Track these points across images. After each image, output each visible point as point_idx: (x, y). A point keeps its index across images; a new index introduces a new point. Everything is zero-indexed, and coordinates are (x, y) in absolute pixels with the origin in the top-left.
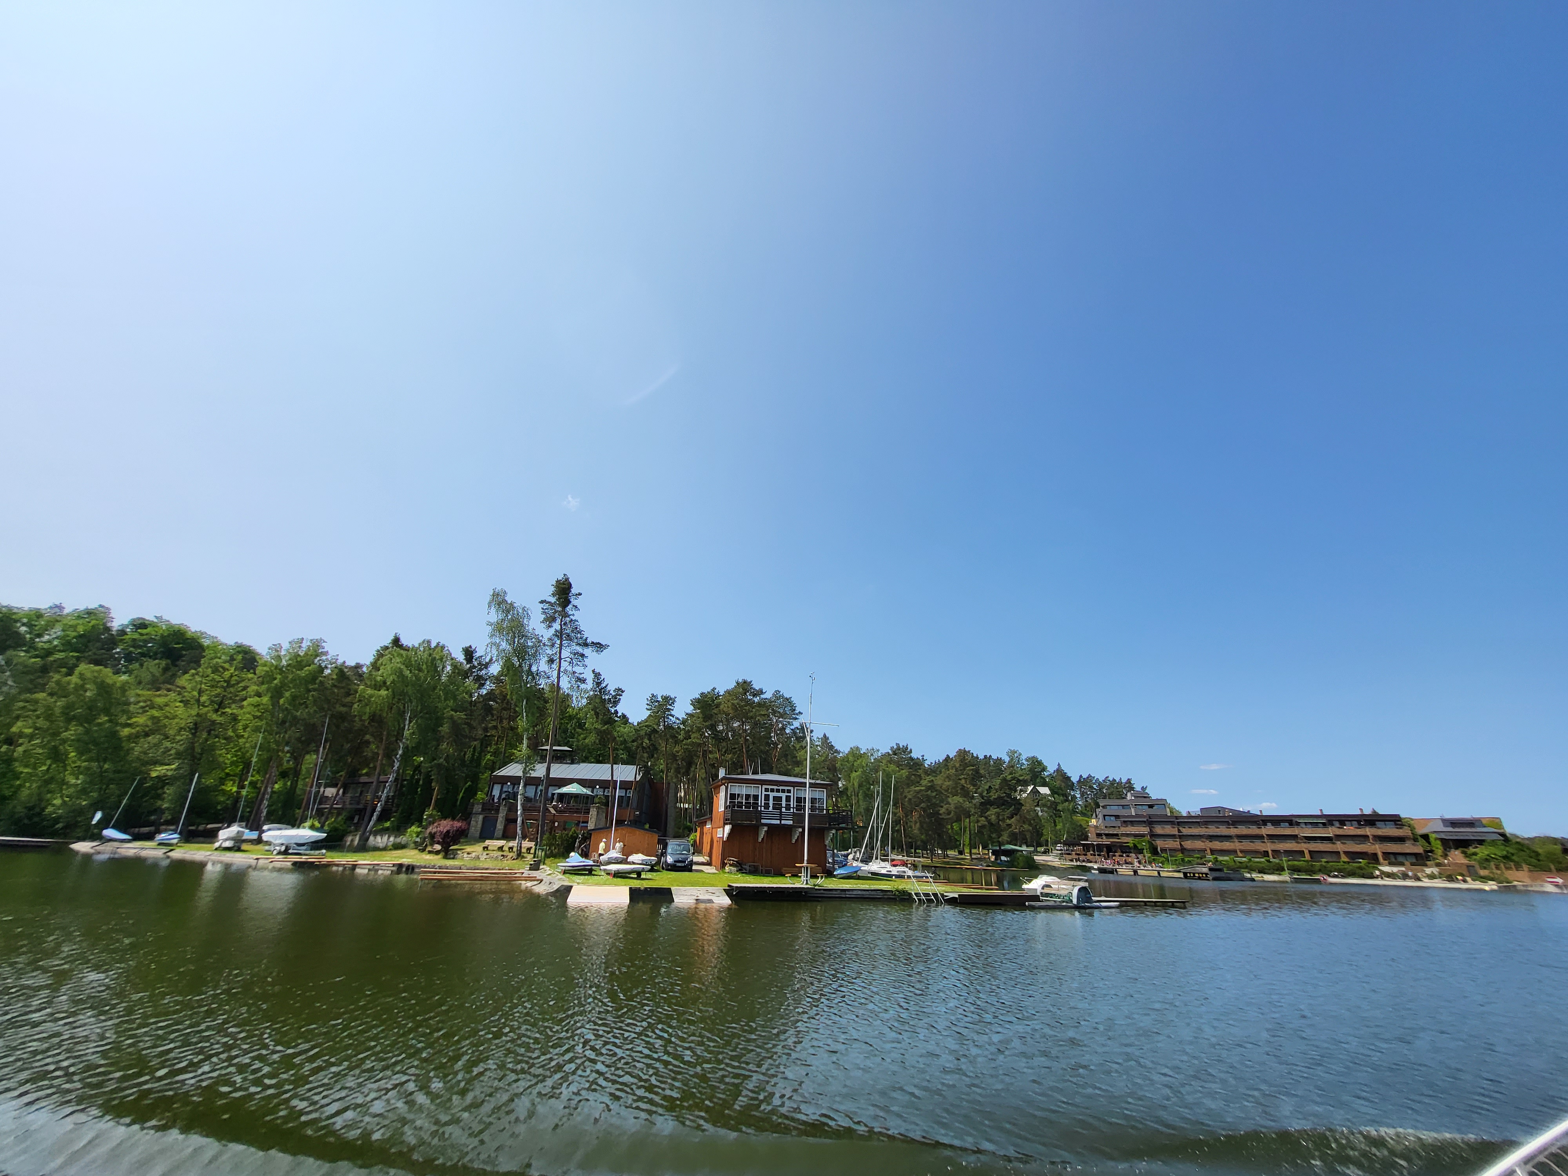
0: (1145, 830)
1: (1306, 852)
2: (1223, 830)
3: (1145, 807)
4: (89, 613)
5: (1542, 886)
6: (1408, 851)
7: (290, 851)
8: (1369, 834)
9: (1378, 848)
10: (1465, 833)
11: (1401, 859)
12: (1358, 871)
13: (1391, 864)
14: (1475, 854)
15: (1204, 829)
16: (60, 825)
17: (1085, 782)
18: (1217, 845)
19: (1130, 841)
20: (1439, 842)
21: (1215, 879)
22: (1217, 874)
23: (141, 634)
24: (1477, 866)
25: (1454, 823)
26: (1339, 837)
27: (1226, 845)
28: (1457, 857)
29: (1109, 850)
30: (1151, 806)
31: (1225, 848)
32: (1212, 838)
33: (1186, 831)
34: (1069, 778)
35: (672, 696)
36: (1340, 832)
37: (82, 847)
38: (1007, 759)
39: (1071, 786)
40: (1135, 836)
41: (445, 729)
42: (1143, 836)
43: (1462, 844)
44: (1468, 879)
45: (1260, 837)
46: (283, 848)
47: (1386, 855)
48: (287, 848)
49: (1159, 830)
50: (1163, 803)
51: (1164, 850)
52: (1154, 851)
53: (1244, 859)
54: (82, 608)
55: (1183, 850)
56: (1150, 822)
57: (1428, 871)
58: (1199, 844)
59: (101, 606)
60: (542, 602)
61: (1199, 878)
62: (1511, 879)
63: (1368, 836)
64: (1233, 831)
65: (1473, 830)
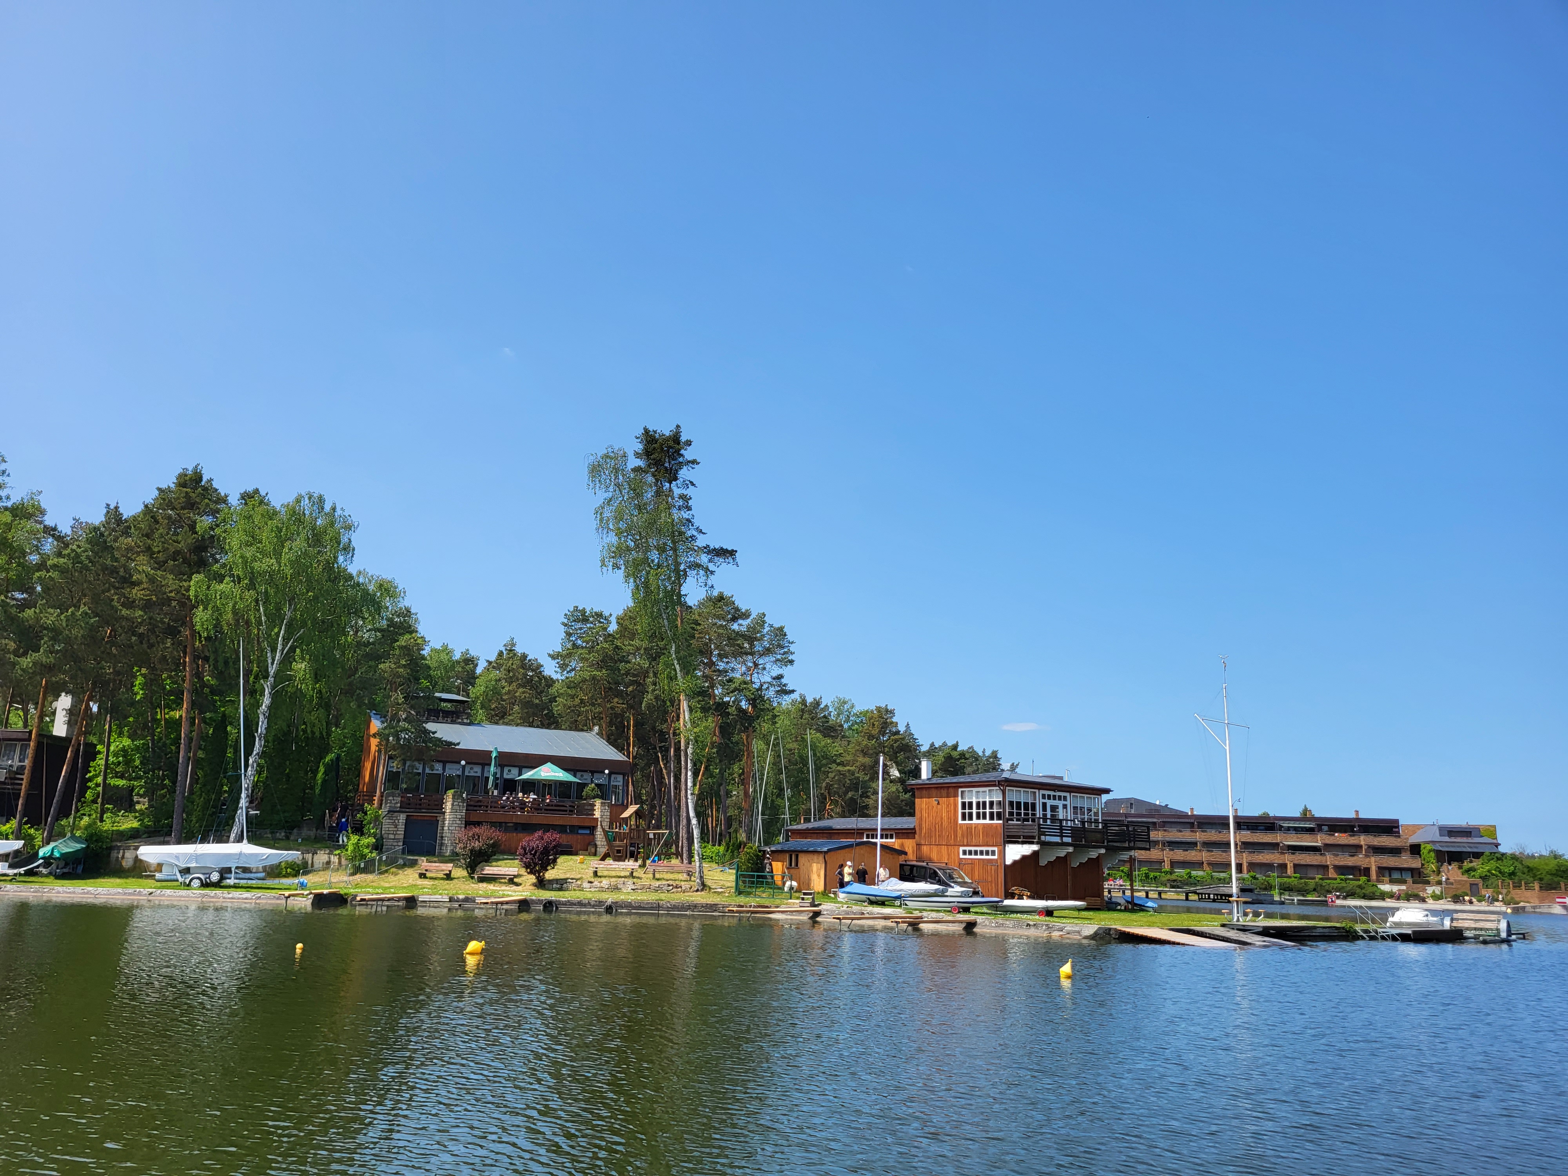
1: (1290, 866)
5: (1549, 907)
6: (1403, 865)
8: (1362, 843)
9: (1373, 863)
10: (1461, 844)
11: (1396, 875)
12: (1358, 890)
14: (1473, 869)
26: (1328, 847)
36: (1330, 840)
44: (1474, 900)
47: (1382, 870)
57: (1430, 890)
58: (1155, 853)
62: (1518, 900)
63: (1361, 847)
64: (1199, 836)
65: (1470, 840)
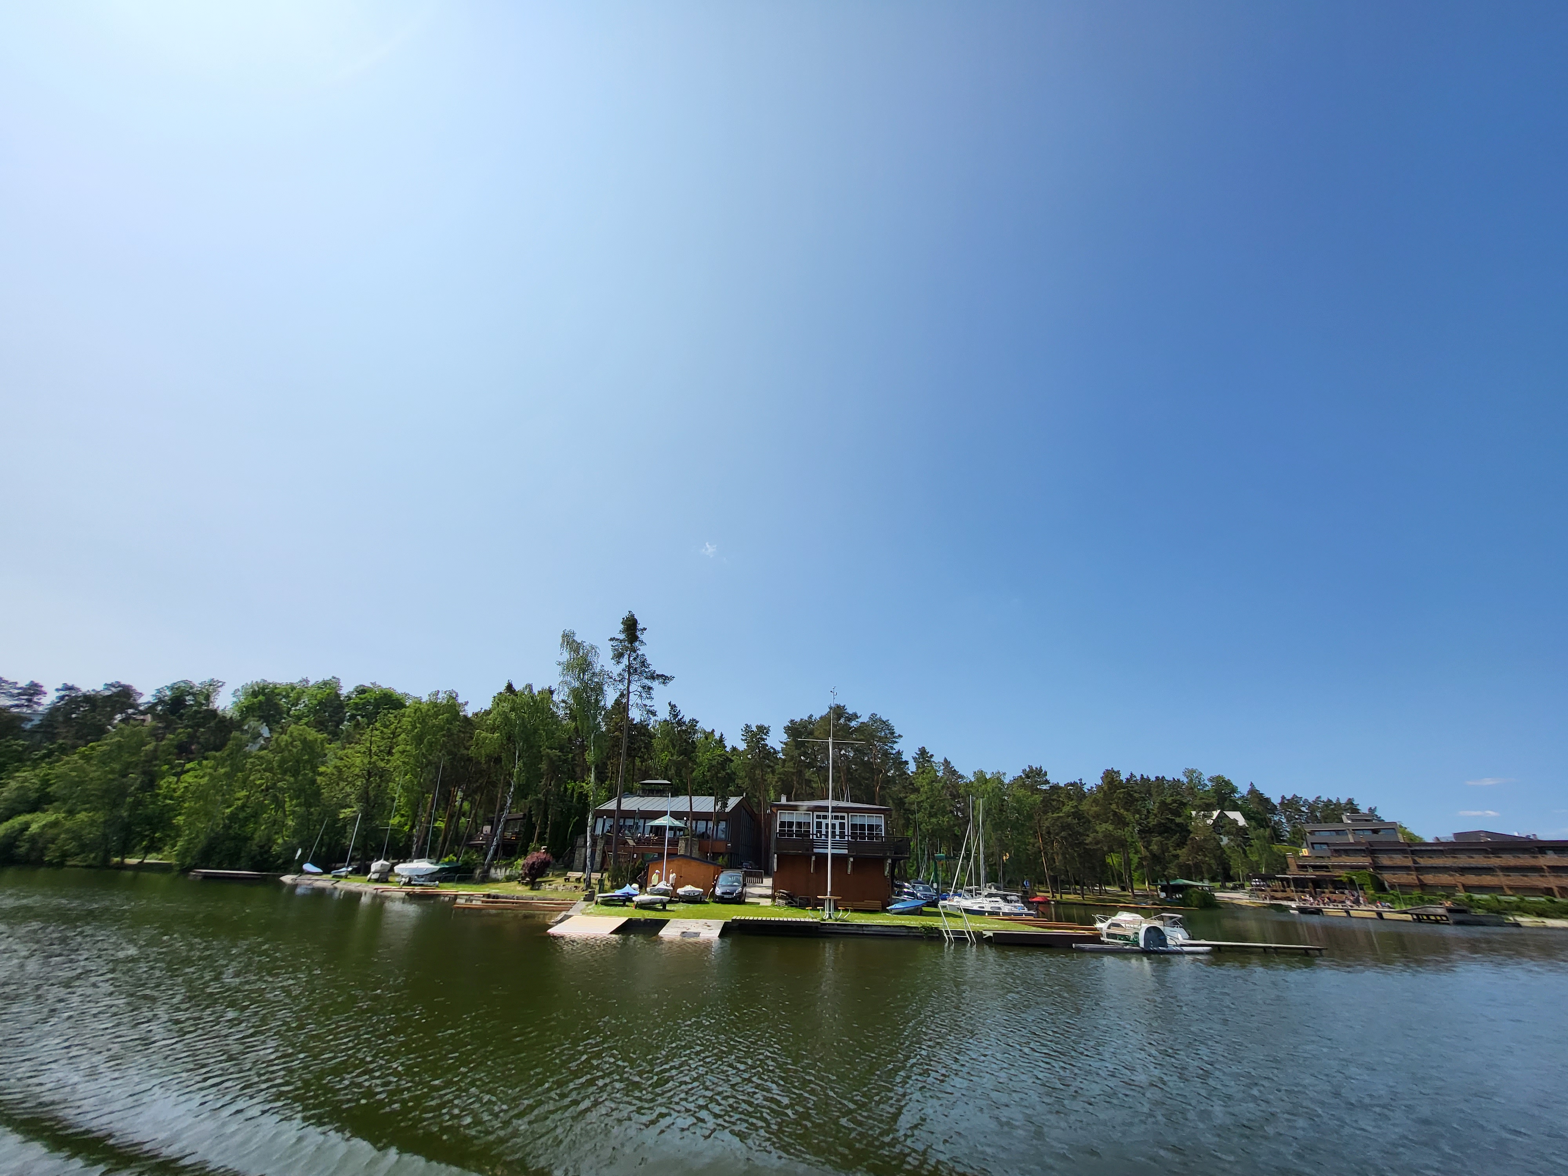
0: (1365, 861)
2: (1479, 861)
3: (1367, 833)
4: (325, 683)
7: (413, 883)
15: (1451, 860)
16: (280, 861)
17: (1291, 805)
18: (1472, 879)
19: (1343, 875)
21: (1458, 923)
22: (1459, 917)
23: (361, 699)
27: (1487, 880)
29: (1317, 885)
30: (1375, 831)
31: (1484, 883)
32: (1463, 870)
33: (1424, 862)
34: (1267, 800)
35: (766, 726)
37: (287, 879)
38: (1185, 780)
39: (1273, 809)
40: (1352, 867)
41: (544, 766)
42: (1364, 868)
45: (1537, 870)
46: (407, 880)
48: (410, 880)
49: (1385, 860)
50: (1393, 828)
51: (1392, 887)
52: (1380, 887)
53: (1513, 898)
54: (320, 680)
55: (1423, 886)
56: (1371, 851)
58: (1445, 879)
59: (334, 678)
60: (612, 639)
61: (1437, 922)
64: (1494, 861)
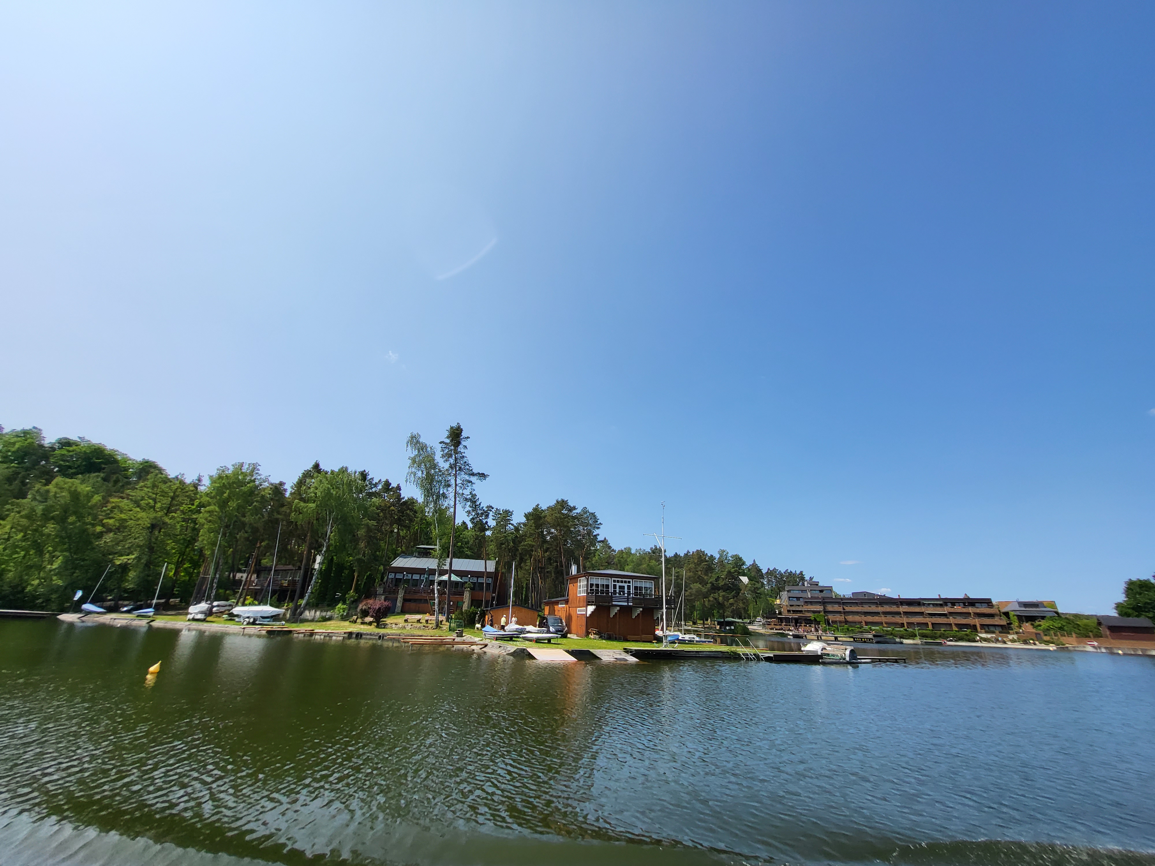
0: (820, 608)
1: (930, 624)
2: (873, 609)
3: (817, 592)
4: (25, 433)
5: (1084, 647)
6: (997, 623)
7: (257, 622)
8: (971, 611)
9: (977, 622)
10: (1032, 611)
11: (992, 629)
12: (965, 637)
13: (986, 632)
14: (1040, 626)
15: (861, 608)
16: (40, 601)
17: (771, 573)
18: (870, 619)
19: (812, 616)
20: (1015, 617)
21: (877, 642)
22: (879, 639)
23: (69, 451)
24: (1042, 634)
25: (1026, 605)
26: (951, 614)
27: (876, 619)
28: (1027, 627)
29: (797, 622)
30: (821, 591)
31: (875, 621)
32: (866, 614)
33: (848, 609)
34: (760, 570)
36: (952, 610)
37: (67, 617)
38: (717, 556)
39: (762, 576)
40: (814, 612)
41: (362, 532)
42: (819, 612)
43: (1031, 619)
44: (1037, 642)
45: (899, 613)
46: (252, 620)
47: (983, 626)
48: (255, 620)
49: (830, 608)
50: (830, 589)
51: (834, 622)
52: (828, 622)
53: (889, 629)
54: (19, 428)
55: (846, 622)
56: (824, 602)
57: (1010, 637)
58: (857, 618)
59: (34, 428)
60: (441, 443)
61: (865, 642)
62: (1064, 642)
63: (970, 613)
64: (880, 609)
65: (1038, 609)
